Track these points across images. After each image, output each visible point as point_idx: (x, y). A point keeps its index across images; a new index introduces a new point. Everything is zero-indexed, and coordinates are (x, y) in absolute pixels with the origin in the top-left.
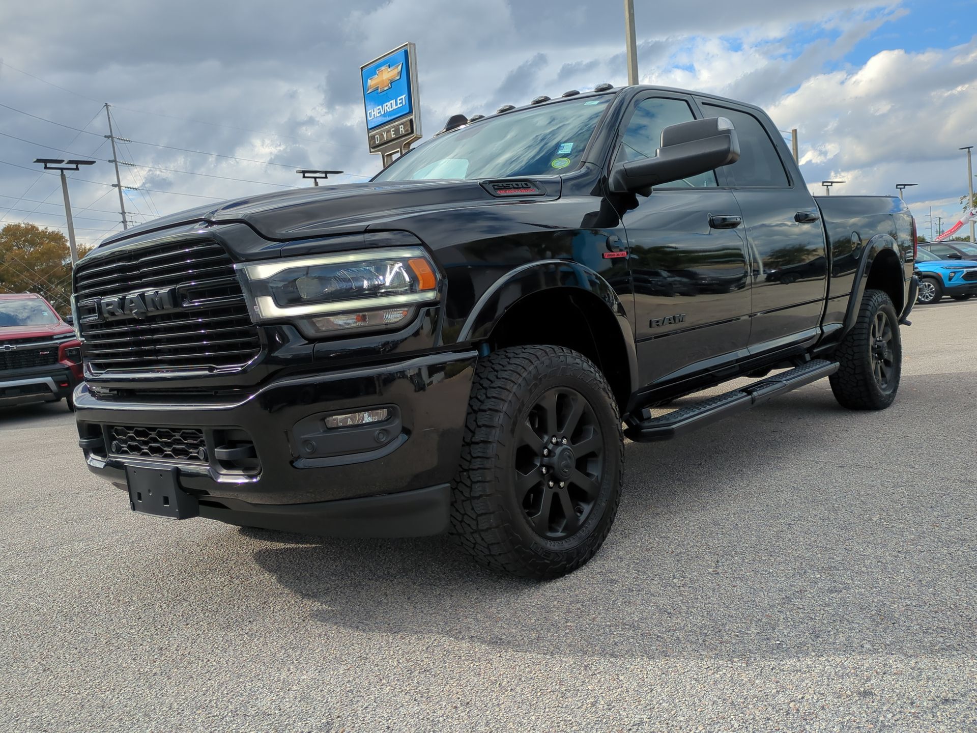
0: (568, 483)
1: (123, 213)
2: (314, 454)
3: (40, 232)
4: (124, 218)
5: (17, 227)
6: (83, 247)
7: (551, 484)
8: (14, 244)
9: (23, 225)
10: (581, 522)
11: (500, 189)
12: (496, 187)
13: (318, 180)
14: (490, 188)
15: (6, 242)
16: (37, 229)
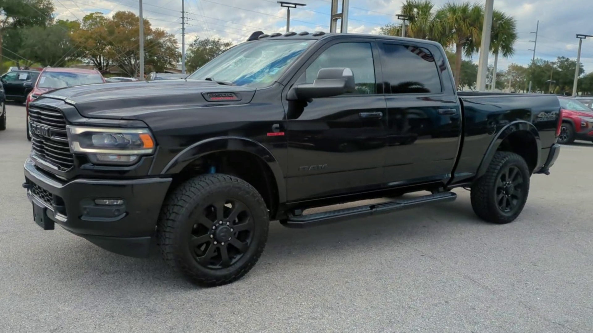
0: (227, 243)
1: (183, 12)
2: (88, 215)
3: (136, 18)
4: (183, 15)
5: (124, 13)
6: (159, 30)
7: (215, 243)
8: (121, 23)
9: (127, 13)
10: (232, 263)
11: (213, 96)
12: (211, 96)
13: (290, 8)
14: (207, 97)
15: (116, 22)
16: (135, 16)
